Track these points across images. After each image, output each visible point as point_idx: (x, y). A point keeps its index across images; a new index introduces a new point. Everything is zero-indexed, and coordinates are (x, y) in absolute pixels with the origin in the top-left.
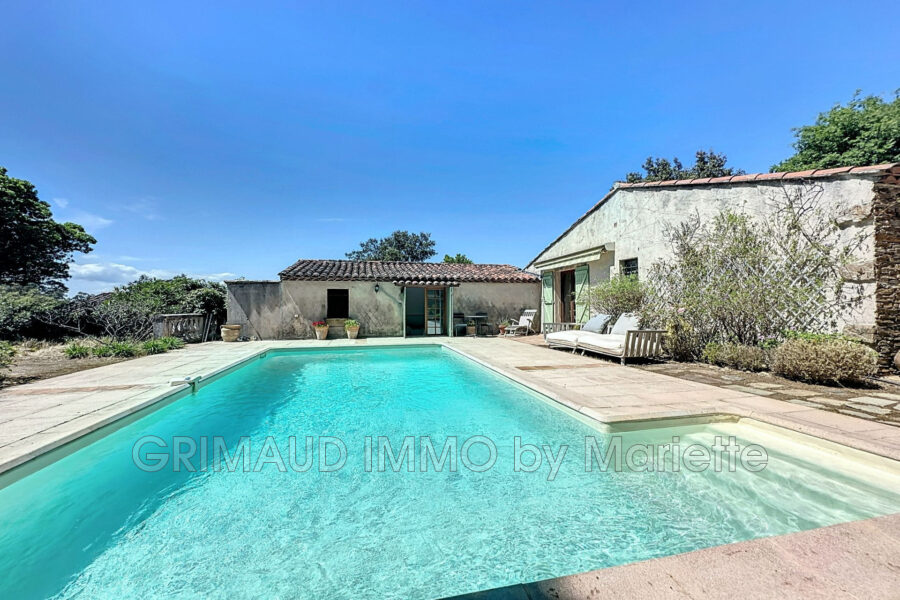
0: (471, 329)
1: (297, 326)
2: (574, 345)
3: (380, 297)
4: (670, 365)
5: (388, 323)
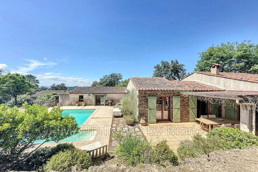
1: (73, 103)
3: (90, 97)
5: (92, 103)
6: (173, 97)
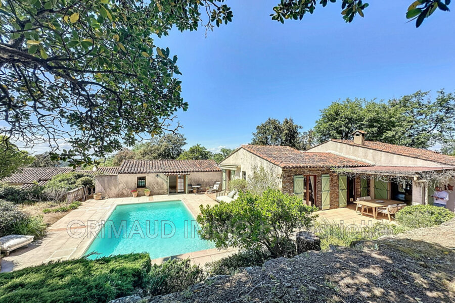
0: (195, 191)
1: (124, 192)
3: (159, 179)
5: (162, 189)
6: (322, 175)
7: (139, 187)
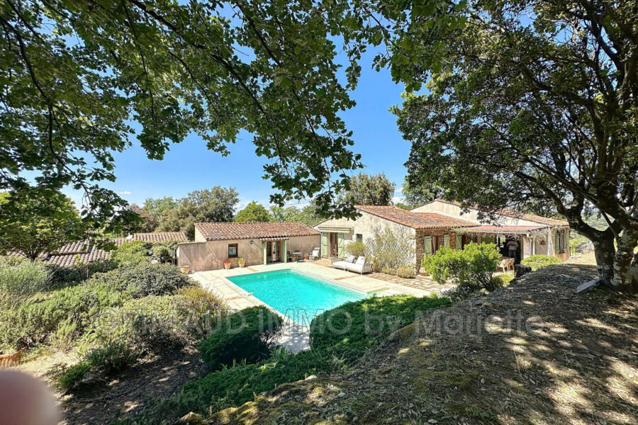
0: (294, 259)
1: (214, 263)
2: (344, 268)
3: (253, 246)
4: (374, 274)
6: (444, 236)
7: (230, 256)
